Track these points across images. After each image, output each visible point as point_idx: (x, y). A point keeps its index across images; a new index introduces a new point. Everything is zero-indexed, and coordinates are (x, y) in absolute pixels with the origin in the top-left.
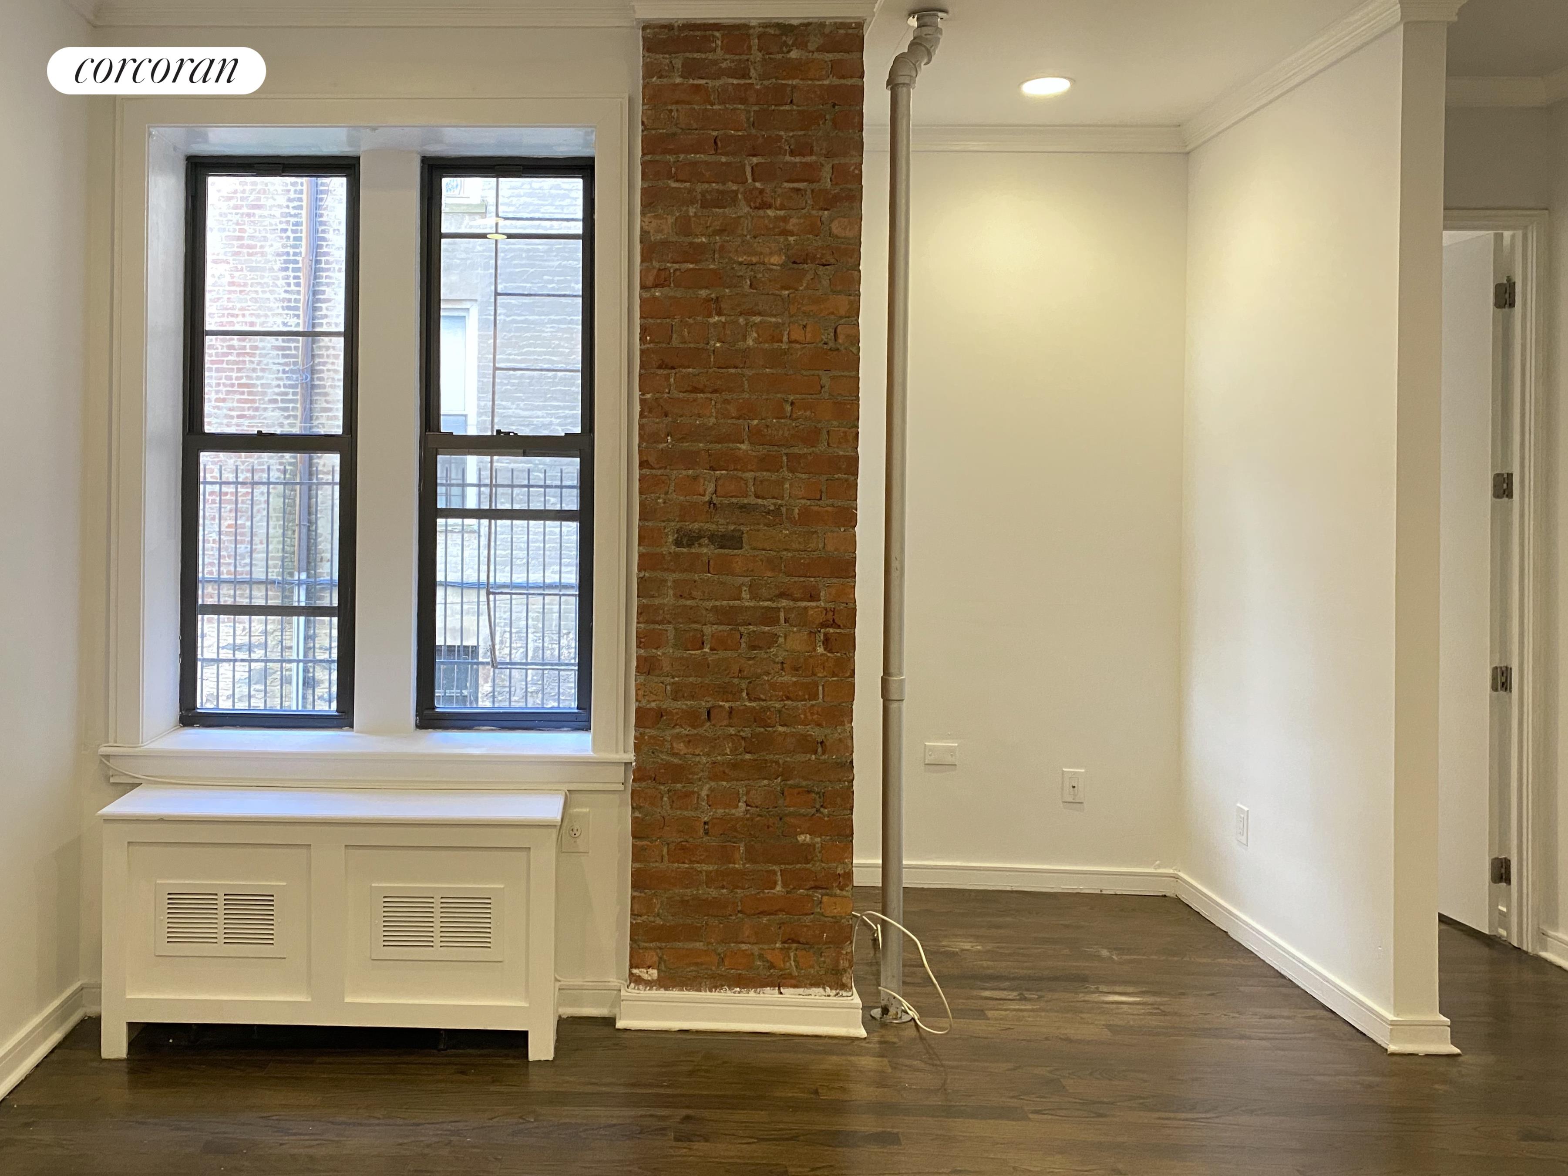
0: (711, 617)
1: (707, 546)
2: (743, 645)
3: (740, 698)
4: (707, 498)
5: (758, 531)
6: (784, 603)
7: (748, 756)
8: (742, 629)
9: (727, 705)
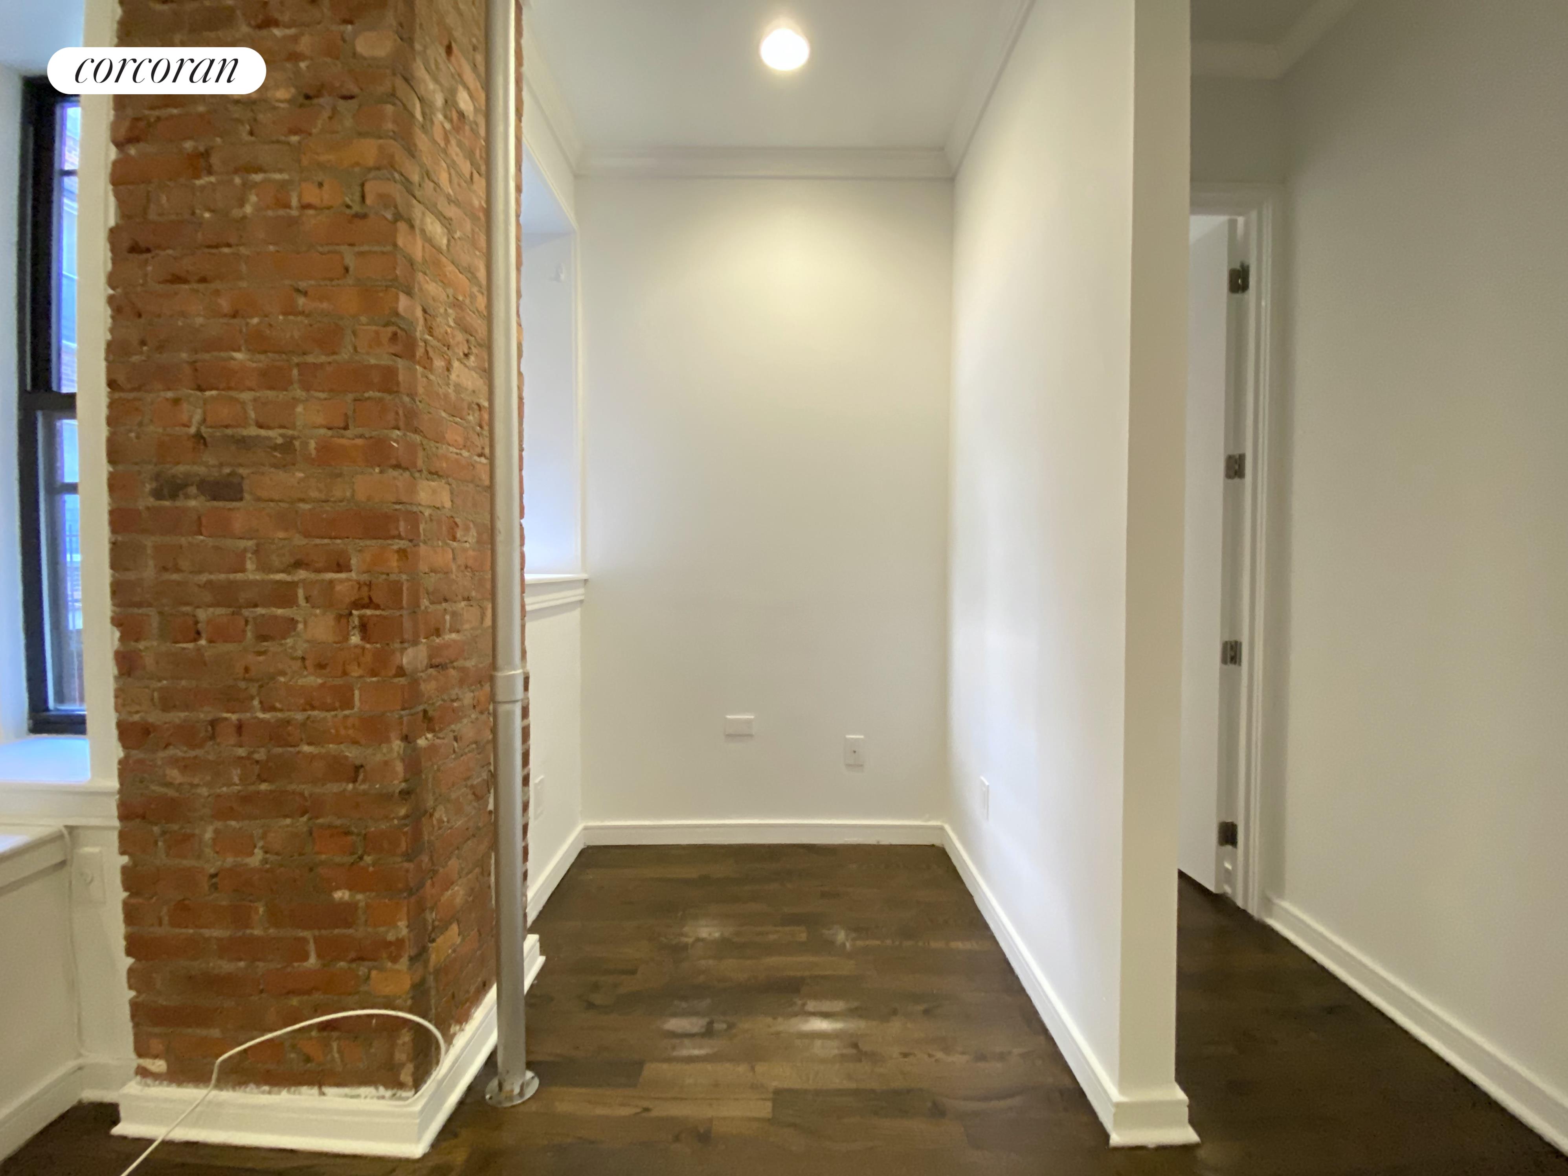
0: (208, 597)
1: (195, 498)
2: (249, 634)
3: (250, 709)
4: (193, 430)
5: (263, 474)
6: (302, 574)
7: (264, 787)
8: (246, 612)
9: (234, 717)
